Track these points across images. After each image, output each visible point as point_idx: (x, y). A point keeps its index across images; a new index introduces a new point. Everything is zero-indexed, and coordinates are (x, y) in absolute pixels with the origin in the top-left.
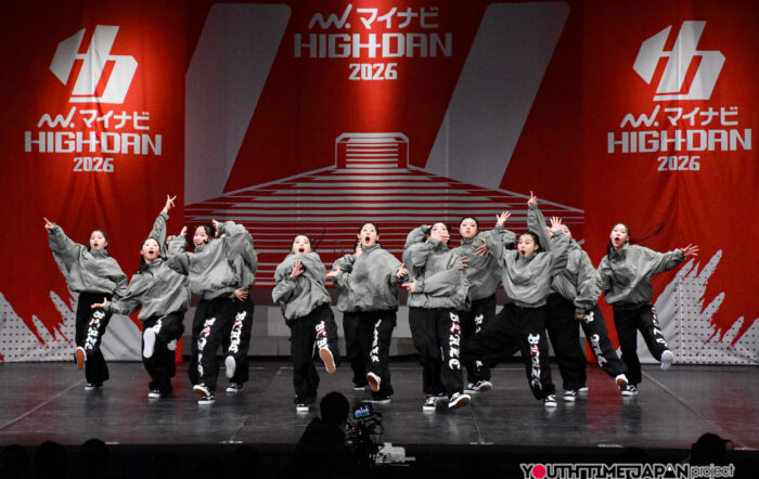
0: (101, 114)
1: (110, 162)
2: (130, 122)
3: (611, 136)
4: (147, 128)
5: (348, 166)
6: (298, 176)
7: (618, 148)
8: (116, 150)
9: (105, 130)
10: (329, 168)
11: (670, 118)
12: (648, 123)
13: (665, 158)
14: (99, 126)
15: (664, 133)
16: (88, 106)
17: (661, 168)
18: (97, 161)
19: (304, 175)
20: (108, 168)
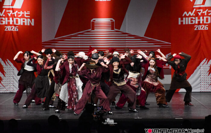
0: (13, 12)
1: (17, 28)
2: (23, 15)
3: (180, 19)
4: (29, 17)
5: (95, 29)
6: (79, 33)
7: (182, 23)
8: (19, 24)
9: (15, 17)
10: (89, 30)
11: (198, 13)
12: (192, 15)
13: (197, 26)
14: (13, 16)
15: (197, 18)
16: (9, 9)
17: (195, 29)
18: (13, 27)
19: (81, 32)
20: (16, 30)
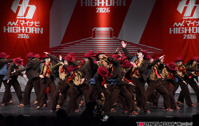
0: (25, 22)
1: (28, 36)
2: (34, 24)
3: (170, 29)
4: (39, 26)
5: (96, 37)
6: (82, 40)
7: (172, 32)
8: (30, 32)
9: (27, 26)
10: (91, 38)
11: (187, 24)
12: (181, 25)
13: (186, 35)
14: (25, 26)
15: (186, 28)
16: (22, 19)
17: (184, 38)
18: (25, 35)
19: (83, 40)
20: (28, 37)
